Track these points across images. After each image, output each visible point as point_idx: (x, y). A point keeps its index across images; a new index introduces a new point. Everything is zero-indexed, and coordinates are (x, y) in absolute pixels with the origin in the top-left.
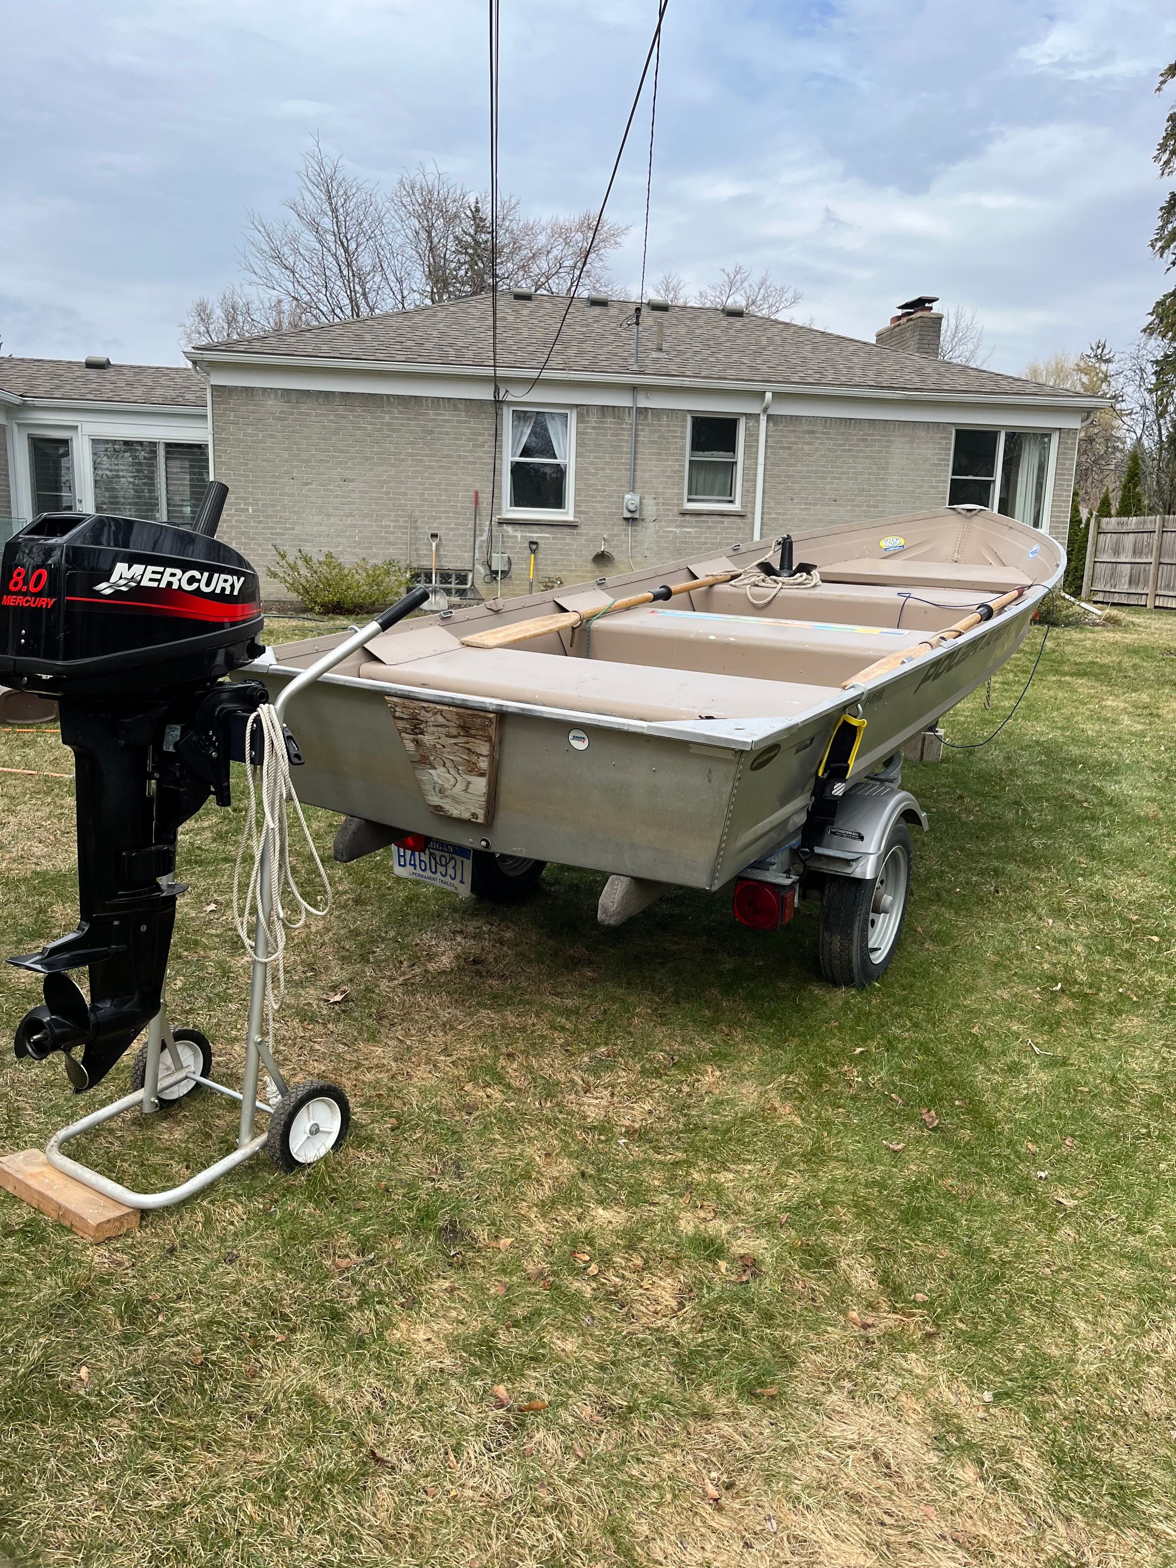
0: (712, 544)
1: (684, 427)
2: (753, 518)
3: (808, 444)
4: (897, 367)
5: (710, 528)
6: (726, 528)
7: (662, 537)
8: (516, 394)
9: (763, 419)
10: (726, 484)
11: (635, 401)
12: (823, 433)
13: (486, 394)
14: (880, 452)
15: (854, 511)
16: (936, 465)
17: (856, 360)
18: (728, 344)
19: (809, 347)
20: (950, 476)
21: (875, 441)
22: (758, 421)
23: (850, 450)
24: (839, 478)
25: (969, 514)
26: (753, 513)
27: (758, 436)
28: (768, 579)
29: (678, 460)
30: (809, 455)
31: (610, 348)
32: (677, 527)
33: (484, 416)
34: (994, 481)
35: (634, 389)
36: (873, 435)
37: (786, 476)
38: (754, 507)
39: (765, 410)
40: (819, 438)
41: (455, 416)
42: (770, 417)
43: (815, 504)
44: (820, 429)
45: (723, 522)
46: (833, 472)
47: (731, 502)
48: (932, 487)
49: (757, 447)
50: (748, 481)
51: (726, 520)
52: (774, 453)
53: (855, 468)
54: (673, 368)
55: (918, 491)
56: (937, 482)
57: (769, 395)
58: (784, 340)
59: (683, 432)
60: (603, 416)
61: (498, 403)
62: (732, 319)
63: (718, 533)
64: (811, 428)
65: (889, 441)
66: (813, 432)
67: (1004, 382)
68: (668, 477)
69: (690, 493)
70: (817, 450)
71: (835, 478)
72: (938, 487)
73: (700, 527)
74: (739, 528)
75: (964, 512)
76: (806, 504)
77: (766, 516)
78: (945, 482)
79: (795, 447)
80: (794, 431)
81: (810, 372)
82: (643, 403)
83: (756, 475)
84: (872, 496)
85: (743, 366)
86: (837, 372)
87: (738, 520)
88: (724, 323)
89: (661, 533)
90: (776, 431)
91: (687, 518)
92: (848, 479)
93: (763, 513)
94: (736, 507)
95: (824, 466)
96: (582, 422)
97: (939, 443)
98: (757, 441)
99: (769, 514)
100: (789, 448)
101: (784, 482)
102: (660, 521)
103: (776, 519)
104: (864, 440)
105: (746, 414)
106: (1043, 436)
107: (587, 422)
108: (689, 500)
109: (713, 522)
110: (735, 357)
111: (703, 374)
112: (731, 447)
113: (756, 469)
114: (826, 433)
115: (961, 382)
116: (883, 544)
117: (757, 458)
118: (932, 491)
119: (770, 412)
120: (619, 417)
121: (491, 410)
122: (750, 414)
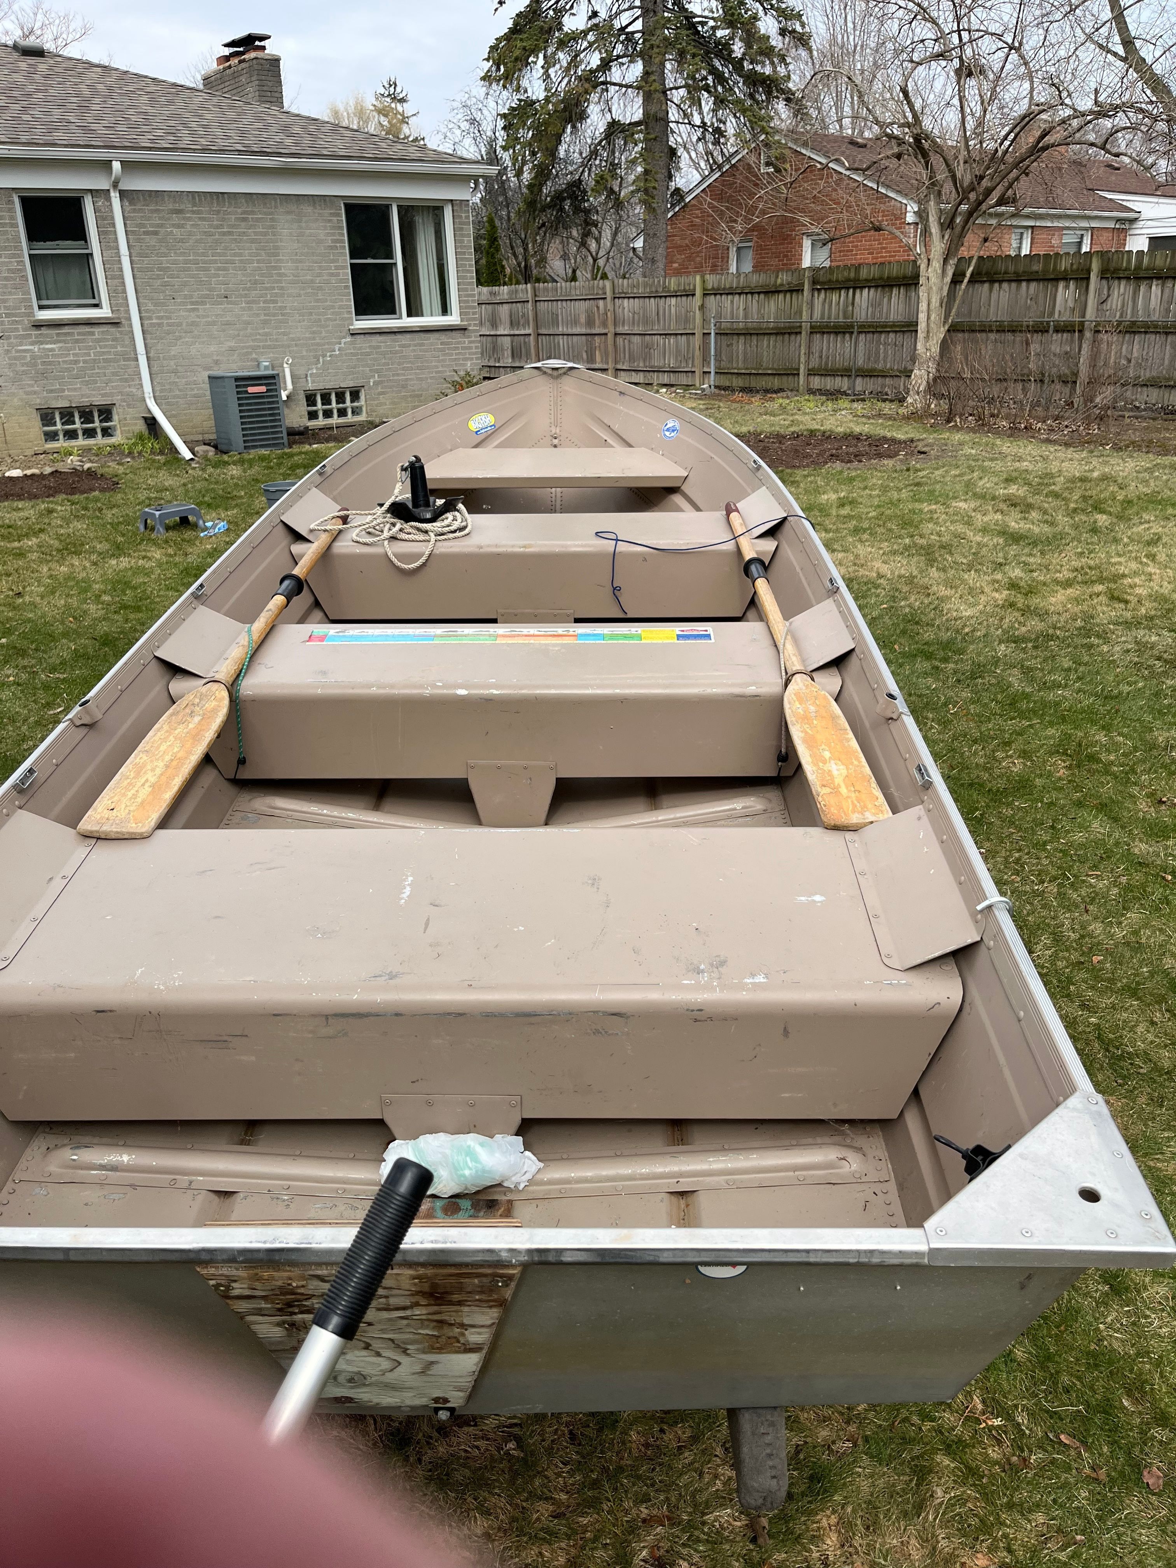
0: (85, 362)
1: (12, 210)
2: (131, 326)
3: (179, 226)
4: (260, 125)
5: (77, 341)
6: (98, 341)
7: (15, 358)
9: (115, 197)
10: (84, 283)
12: (193, 212)
14: (266, 234)
15: (250, 309)
16: (331, 248)
17: (209, 116)
18: (40, 96)
19: (145, 98)
20: (348, 261)
21: (258, 220)
22: (109, 199)
23: (230, 233)
24: (225, 269)
25: (555, 373)
26: (129, 319)
27: (113, 218)
29: (13, 256)
30: (182, 241)
32: (32, 344)
34: (395, 264)
36: (253, 213)
37: (160, 269)
38: (128, 311)
39: (115, 185)
40: (189, 219)
42: (123, 194)
43: (203, 303)
44: (189, 207)
45: (93, 334)
46: (215, 262)
47: (96, 306)
48: (332, 275)
49: (115, 232)
50: (113, 278)
51: (97, 330)
52: (138, 240)
53: (240, 255)
55: (318, 280)
56: (337, 268)
57: (116, 166)
58: (109, 89)
59: (13, 218)
62: (31, 60)
63: (90, 348)
64: (177, 206)
65: (272, 220)
66: (179, 212)
67: (383, 145)
68: (6, 279)
69: (39, 298)
70: (190, 234)
71: (219, 269)
72: (338, 275)
73: (65, 342)
74: (115, 339)
75: (550, 371)
76: (192, 303)
77: (146, 322)
78: (344, 267)
79: (162, 230)
80: (157, 211)
81: (160, 133)
83: (121, 270)
84: (267, 289)
85: (71, 124)
86: (193, 133)
87: (112, 329)
88: (23, 66)
89: (14, 354)
90: (134, 211)
91: (44, 331)
92: (235, 269)
93: (141, 318)
94: (105, 312)
95: (203, 254)
97: (330, 221)
98: (114, 225)
99: (150, 318)
100: (156, 233)
101: (158, 277)
102: (9, 338)
103: (159, 325)
104: (244, 220)
105: (91, 191)
106: (435, 210)
108: (41, 307)
109: (79, 334)
111: (24, 138)
112: (79, 233)
113: (120, 262)
114: (198, 212)
115: (339, 146)
116: (473, 426)
117: (117, 248)
118: (333, 280)
119: (122, 186)
122: (97, 191)
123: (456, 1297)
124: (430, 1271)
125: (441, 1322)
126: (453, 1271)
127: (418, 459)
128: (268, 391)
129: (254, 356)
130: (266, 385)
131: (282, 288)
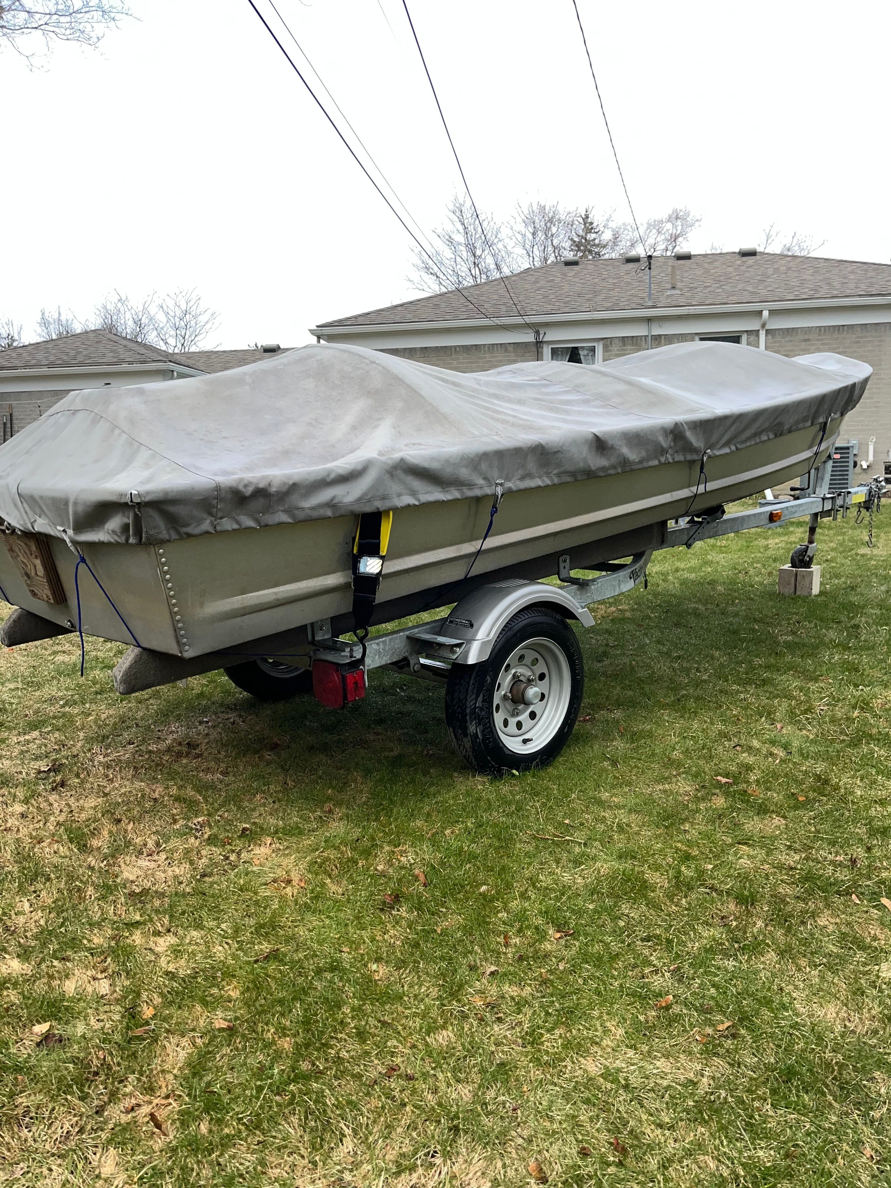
8: (552, 335)
9: (762, 334)
11: (649, 330)
12: (818, 340)
13: (529, 337)
18: (737, 278)
19: (812, 271)
21: (868, 342)
22: (758, 336)
31: (633, 292)
33: (528, 354)
35: (649, 320)
36: (865, 337)
39: (763, 326)
40: (813, 345)
41: (506, 356)
42: (768, 332)
44: (815, 337)
54: (682, 301)
57: (766, 313)
58: (789, 269)
60: (624, 345)
61: (539, 344)
62: (745, 259)
64: (806, 337)
65: (880, 341)
66: (808, 340)
80: (791, 341)
81: (804, 290)
82: (657, 331)
85: (746, 292)
86: (831, 287)
88: (738, 262)
90: (775, 342)
96: (607, 351)
104: (857, 342)
105: (747, 331)
107: (610, 351)
110: (741, 286)
111: (707, 302)
114: (821, 340)
119: (768, 327)
120: (637, 345)
121: (535, 349)
122: (751, 331)
128: (841, 458)
129: (846, 436)
130: (840, 453)
131: (879, 388)
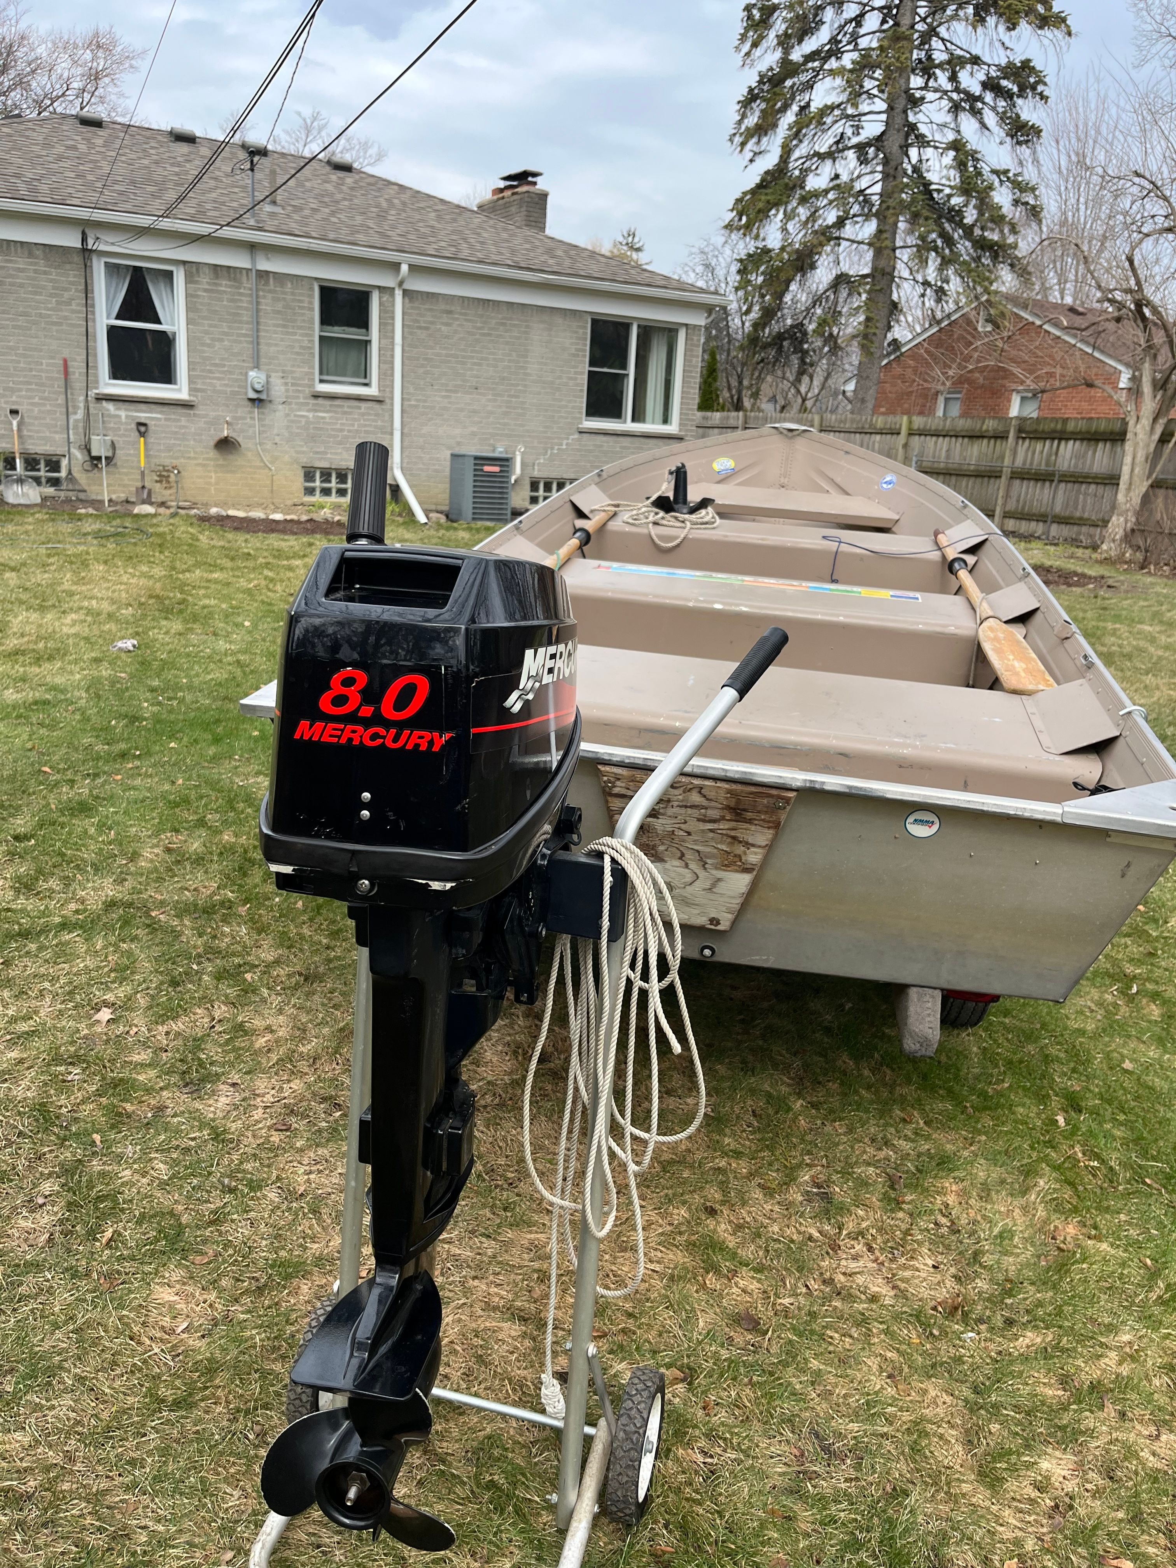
0: (349, 431)
1: (312, 296)
2: (392, 404)
3: (447, 324)
4: (528, 246)
5: (345, 413)
6: (363, 414)
7: (292, 421)
8: (108, 243)
9: (398, 294)
10: (359, 364)
11: (253, 261)
12: (461, 314)
13: (71, 240)
14: (518, 338)
15: (495, 400)
16: (574, 355)
17: (485, 235)
18: (346, 203)
19: (433, 214)
20: (587, 368)
21: (515, 325)
22: (393, 295)
23: (489, 335)
24: (479, 364)
25: (790, 434)
26: (392, 398)
27: (393, 312)
28: (667, 516)
29: (307, 335)
30: (447, 337)
31: (214, 195)
32: (309, 411)
33: (68, 266)
34: (628, 375)
35: (252, 247)
36: (511, 319)
37: (425, 359)
38: (392, 392)
39: (401, 284)
40: (457, 319)
41: (31, 264)
42: (405, 292)
43: (456, 392)
44: (458, 309)
45: (359, 408)
46: (472, 357)
47: (366, 385)
48: (571, 379)
49: (393, 325)
50: (385, 362)
51: (363, 405)
52: (411, 333)
53: (494, 354)
54: (294, 227)
55: (558, 381)
56: (576, 373)
57: (404, 268)
59: (311, 303)
60: (217, 277)
61: (86, 253)
62: (341, 174)
63: (355, 420)
64: (448, 308)
65: (527, 327)
66: (450, 312)
67: (632, 272)
68: (297, 353)
69: (321, 373)
70: (456, 332)
71: (475, 364)
72: (576, 379)
73: (335, 412)
74: (377, 415)
75: (785, 432)
76: (447, 391)
77: (406, 403)
78: (582, 373)
79: (432, 327)
80: (431, 309)
81: (443, 244)
82: (264, 265)
83: (393, 356)
84: (513, 385)
85: (371, 231)
86: (471, 247)
87: (376, 406)
88: (334, 178)
89: (292, 418)
90: (412, 308)
91: (320, 401)
92: (488, 365)
93: (403, 399)
94: (372, 391)
95: (463, 350)
96: (192, 282)
97: (576, 332)
98: (393, 318)
99: (409, 400)
100: (427, 328)
101: (422, 366)
102: (290, 404)
103: (416, 406)
104: (503, 324)
105: (379, 287)
106: (670, 332)
107: (197, 282)
108: (321, 381)
109: (349, 407)
111: (330, 238)
112: (364, 324)
113: (393, 350)
114: (465, 314)
115: (594, 269)
116: (716, 466)
117: (393, 338)
118: (571, 383)
119: (406, 286)
120: (235, 280)
121: (77, 259)
122: (384, 288)
123: (749, 815)
124: (739, 787)
125: (734, 838)
126: (753, 789)
127: (683, 466)
128: (501, 471)
129: (492, 442)
130: (501, 466)
131: (525, 386)
